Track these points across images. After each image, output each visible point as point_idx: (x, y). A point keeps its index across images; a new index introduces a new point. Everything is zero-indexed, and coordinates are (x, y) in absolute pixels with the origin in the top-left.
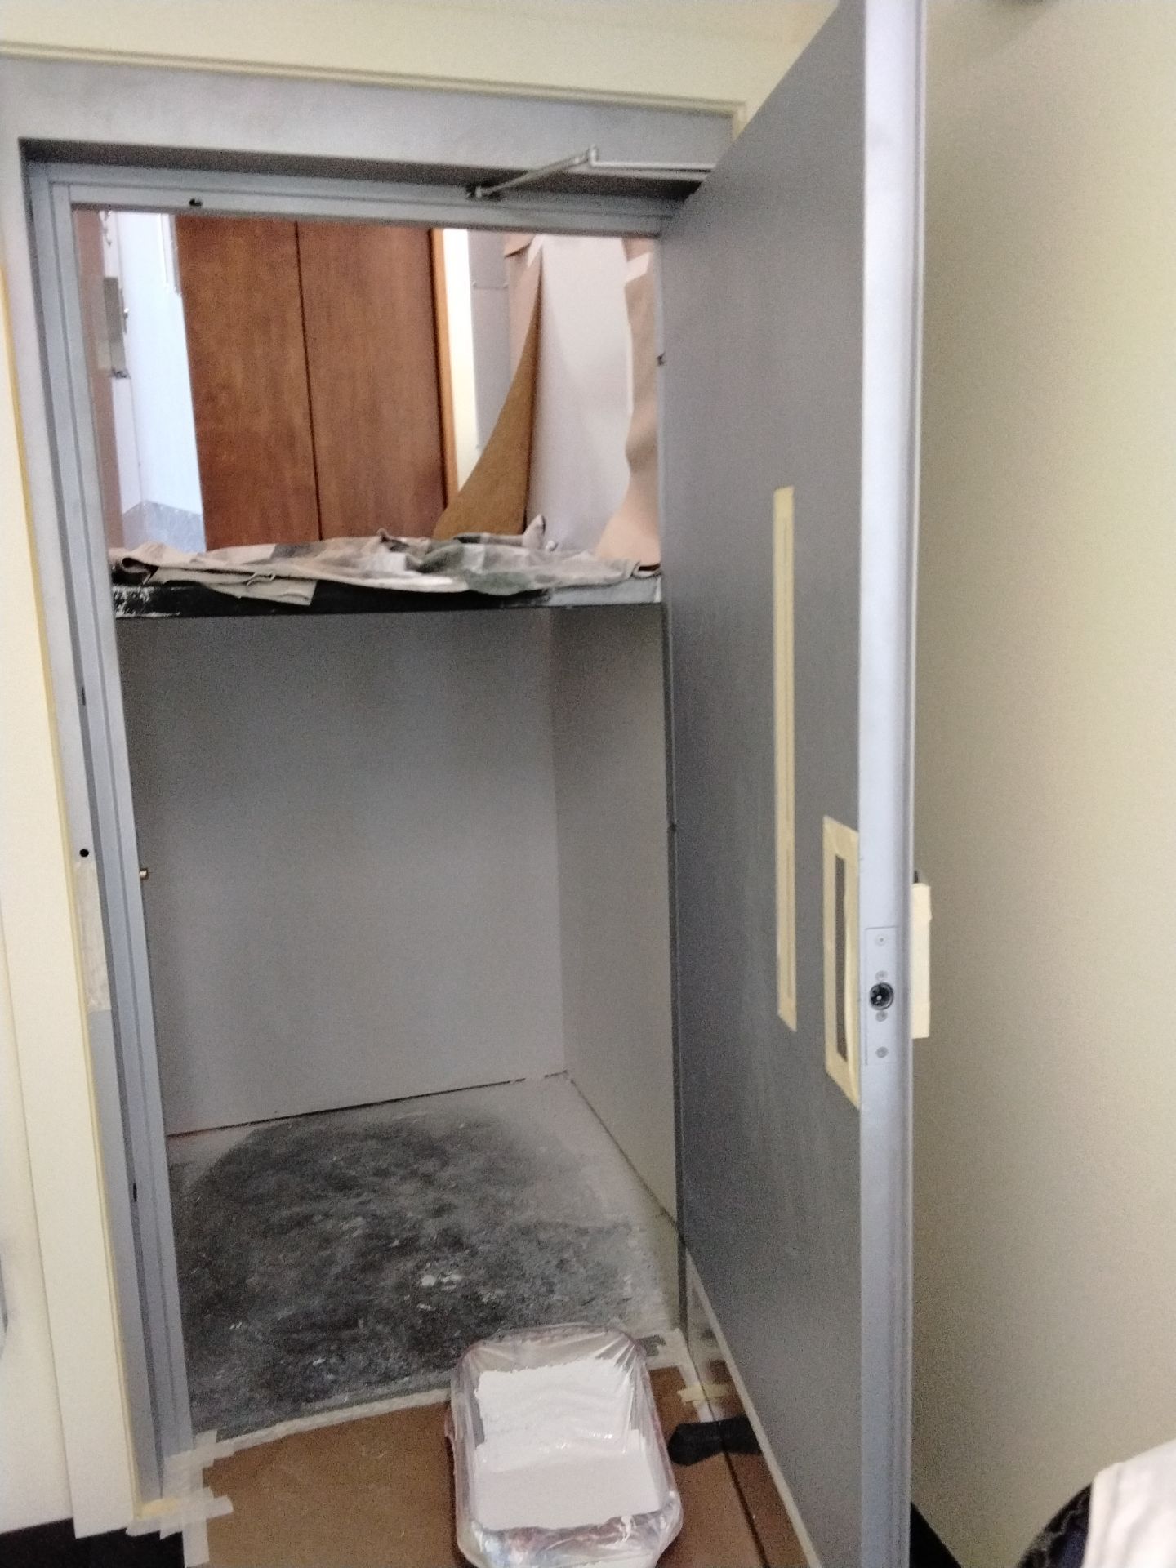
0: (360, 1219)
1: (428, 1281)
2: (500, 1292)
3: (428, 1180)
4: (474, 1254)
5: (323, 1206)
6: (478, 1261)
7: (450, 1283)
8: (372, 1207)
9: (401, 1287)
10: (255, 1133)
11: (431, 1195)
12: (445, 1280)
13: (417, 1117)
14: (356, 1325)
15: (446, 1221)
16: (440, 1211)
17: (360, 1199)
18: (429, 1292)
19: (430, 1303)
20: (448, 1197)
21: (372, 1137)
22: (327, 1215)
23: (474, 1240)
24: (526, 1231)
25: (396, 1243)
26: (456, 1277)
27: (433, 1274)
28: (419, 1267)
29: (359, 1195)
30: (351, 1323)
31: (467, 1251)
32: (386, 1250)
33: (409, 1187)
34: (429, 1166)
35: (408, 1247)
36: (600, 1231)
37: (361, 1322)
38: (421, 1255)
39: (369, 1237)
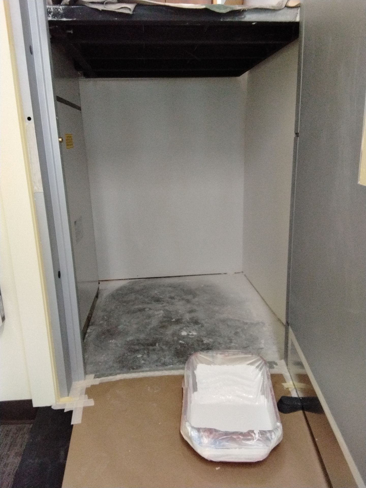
0: (162, 311)
1: (184, 333)
2: (211, 340)
3: (188, 301)
4: (202, 326)
5: (149, 306)
6: (203, 329)
7: (192, 335)
8: (167, 308)
9: (173, 334)
10: (129, 282)
11: (189, 306)
12: (190, 334)
13: (187, 282)
14: (155, 345)
15: (193, 315)
16: (191, 311)
17: (163, 305)
18: (184, 337)
19: (184, 341)
20: (195, 307)
21: (170, 287)
22: (150, 309)
23: (203, 322)
24: (224, 321)
25: (174, 320)
26: (195, 333)
27: (186, 332)
28: (181, 329)
29: (162, 304)
30: (153, 344)
31: (200, 325)
32: (170, 322)
33: (181, 303)
34: (189, 297)
35: (178, 321)
36: (252, 324)
37: (157, 345)
38: (182, 325)
39: (164, 317)
